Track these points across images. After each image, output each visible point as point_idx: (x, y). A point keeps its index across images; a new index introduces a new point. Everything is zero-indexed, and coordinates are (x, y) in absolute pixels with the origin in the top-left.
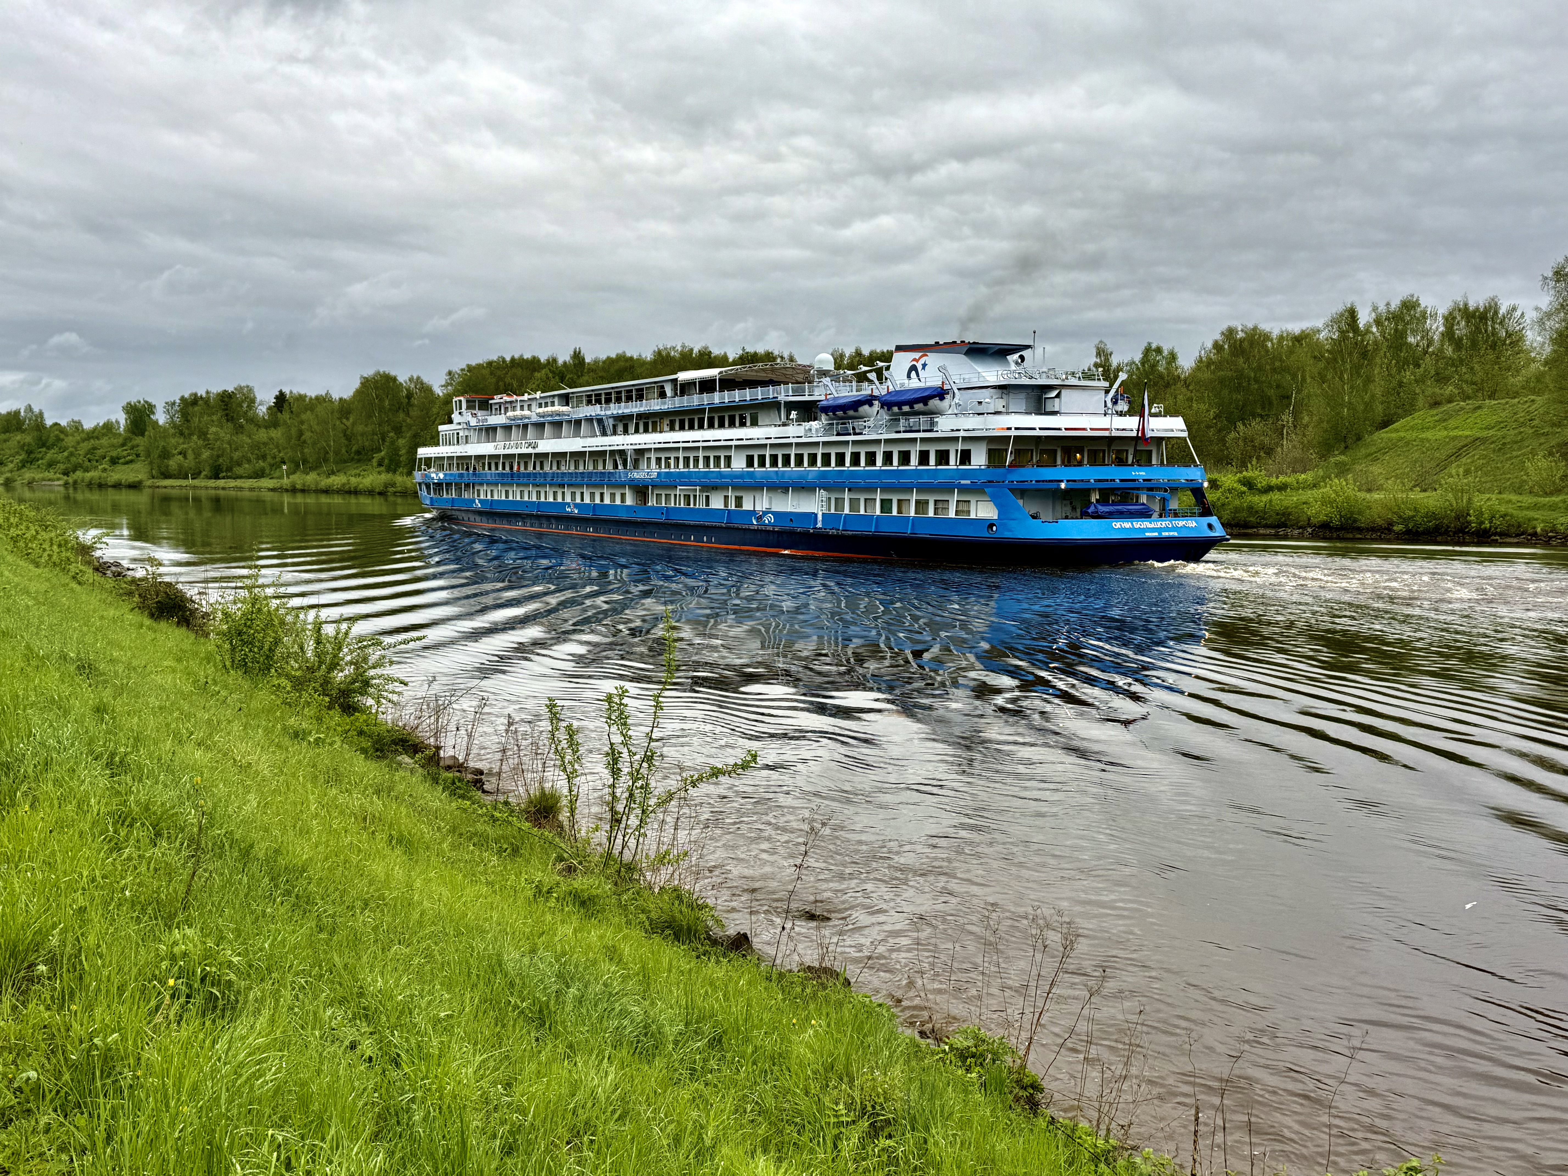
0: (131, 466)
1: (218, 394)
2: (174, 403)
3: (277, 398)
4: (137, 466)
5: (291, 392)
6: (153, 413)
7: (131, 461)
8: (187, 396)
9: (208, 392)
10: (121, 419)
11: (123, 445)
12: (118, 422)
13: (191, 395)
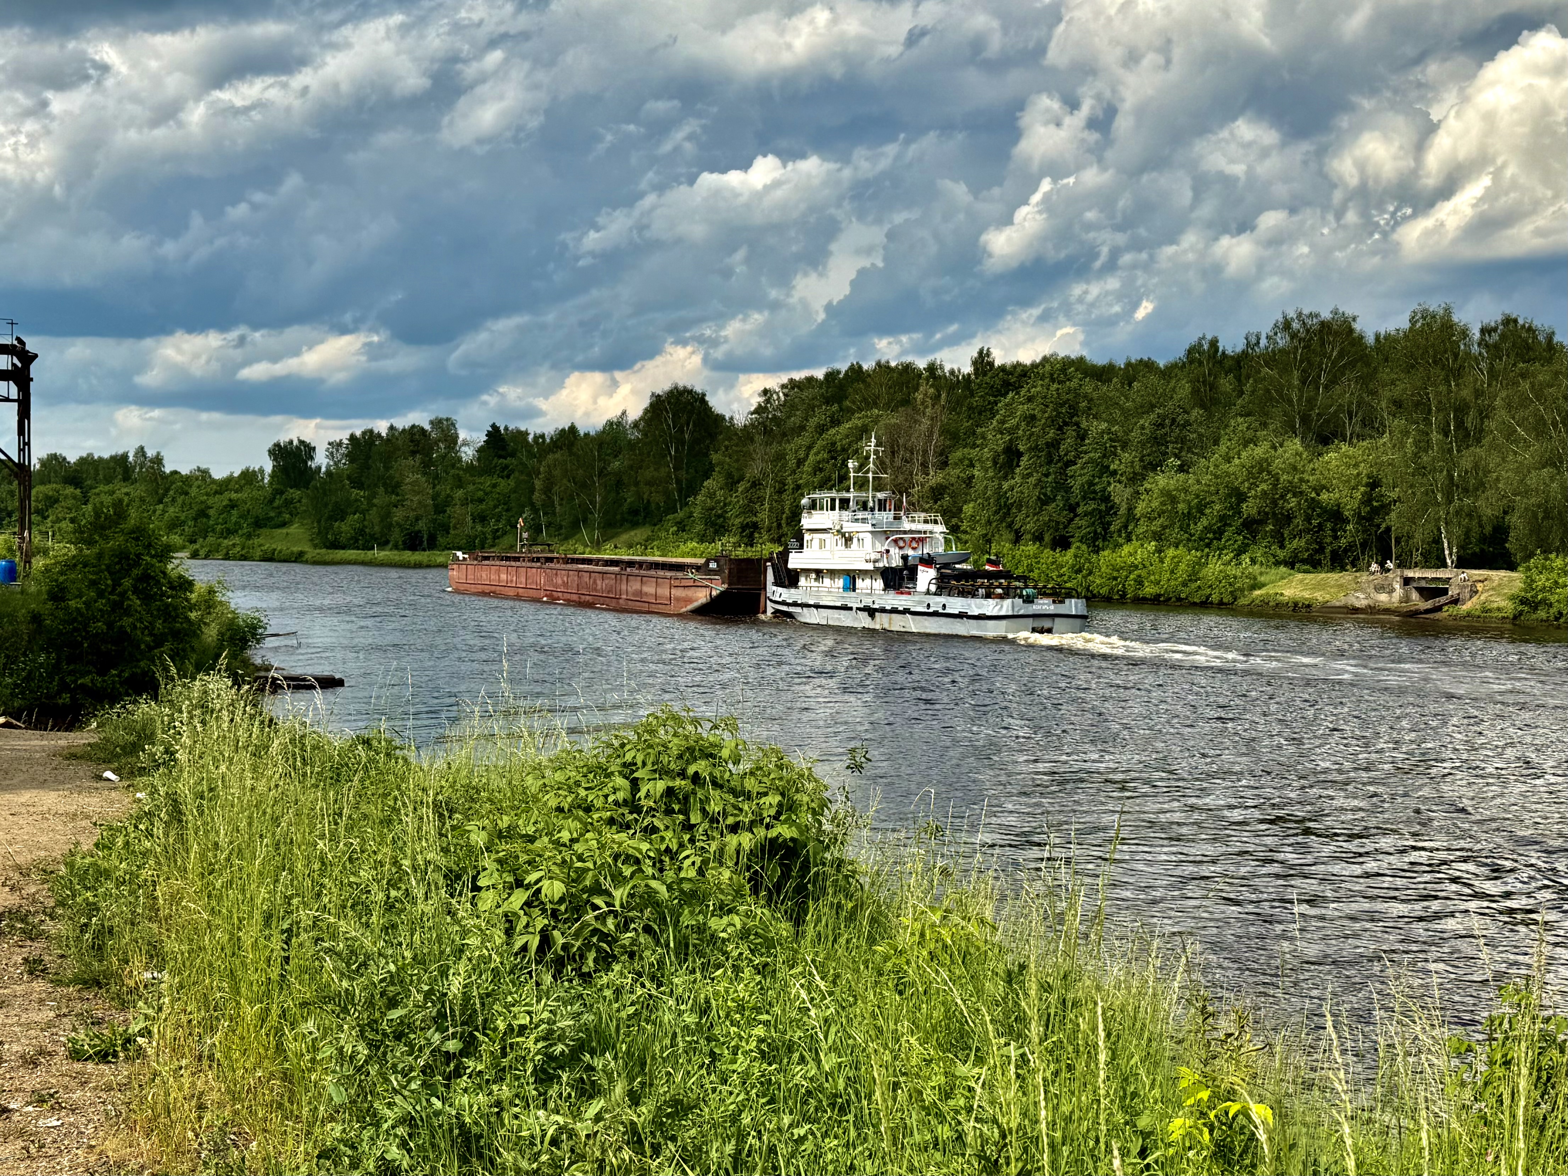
0: (284, 531)
1: (404, 430)
2: (340, 444)
3: (489, 434)
4: (294, 529)
5: (506, 428)
6: (312, 458)
7: (283, 525)
8: (358, 433)
9: (392, 428)
10: (268, 466)
11: (271, 501)
12: (262, 471)
13: (364, 433)
